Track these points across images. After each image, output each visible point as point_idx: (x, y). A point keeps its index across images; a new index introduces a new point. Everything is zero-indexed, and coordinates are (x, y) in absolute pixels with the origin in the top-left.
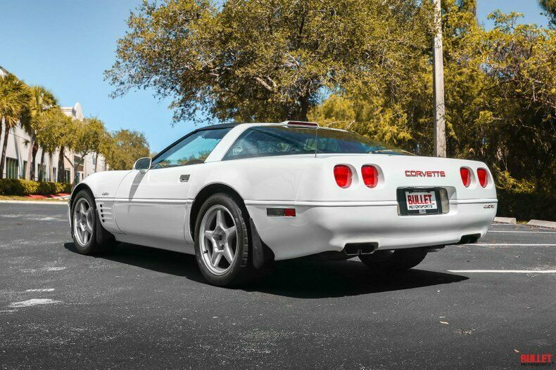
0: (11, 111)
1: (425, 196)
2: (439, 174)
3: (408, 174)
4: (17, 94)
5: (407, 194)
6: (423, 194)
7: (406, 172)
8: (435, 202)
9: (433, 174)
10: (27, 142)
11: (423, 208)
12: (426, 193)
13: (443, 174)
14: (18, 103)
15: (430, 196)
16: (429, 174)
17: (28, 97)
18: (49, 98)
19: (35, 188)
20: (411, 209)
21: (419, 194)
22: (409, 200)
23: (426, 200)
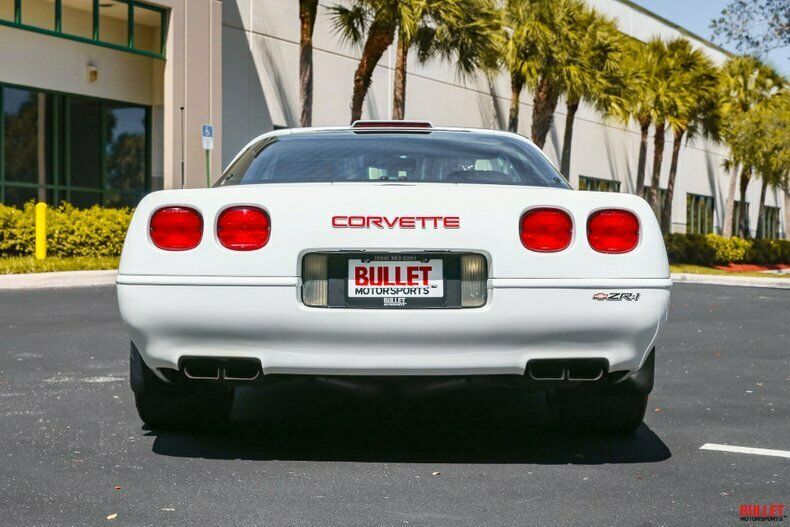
0: (675, 107)
1: (410, 270)
2: (440, 223)
3: (338, 222)
4: (688, 76)
5: (353, 264)
6: (404, 266)
7: (334, 219)
8: (440, 283)
9: (418, 223)
10: (727, 165)
11: (401, 294)
12: (418, 264)
13: (451, 222)
14: (692, 92)
15: (426, 270)
16: (405, 222)
17: (712, 78)
18: (768, 77)
19: (741, 252)
20: (359, 295)
21: (392, 266)
22: (358, 277)
23: (410, 277)
